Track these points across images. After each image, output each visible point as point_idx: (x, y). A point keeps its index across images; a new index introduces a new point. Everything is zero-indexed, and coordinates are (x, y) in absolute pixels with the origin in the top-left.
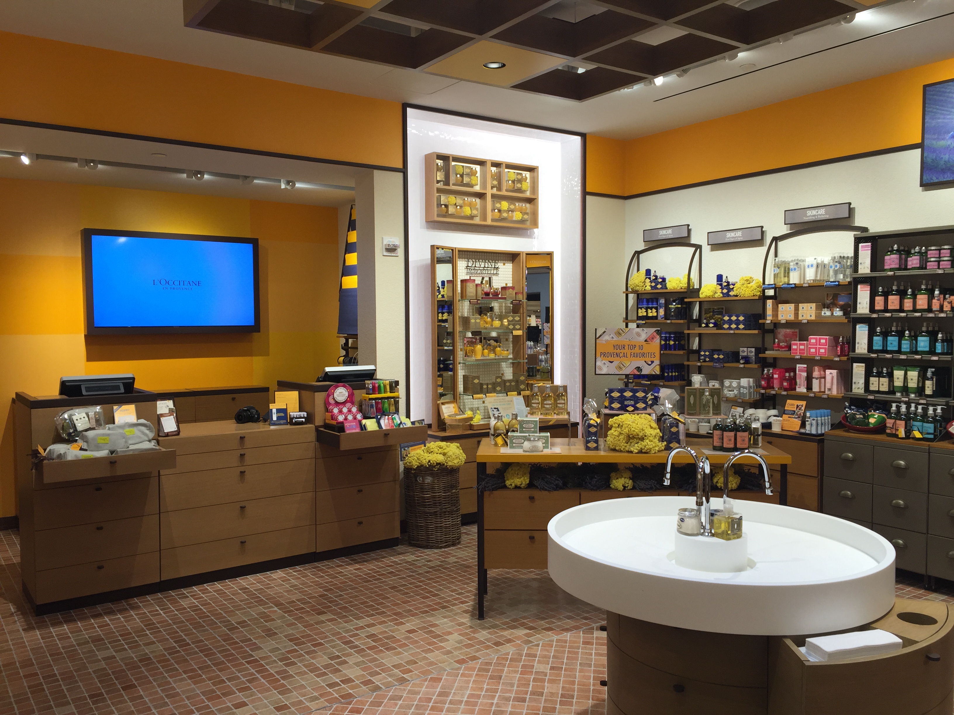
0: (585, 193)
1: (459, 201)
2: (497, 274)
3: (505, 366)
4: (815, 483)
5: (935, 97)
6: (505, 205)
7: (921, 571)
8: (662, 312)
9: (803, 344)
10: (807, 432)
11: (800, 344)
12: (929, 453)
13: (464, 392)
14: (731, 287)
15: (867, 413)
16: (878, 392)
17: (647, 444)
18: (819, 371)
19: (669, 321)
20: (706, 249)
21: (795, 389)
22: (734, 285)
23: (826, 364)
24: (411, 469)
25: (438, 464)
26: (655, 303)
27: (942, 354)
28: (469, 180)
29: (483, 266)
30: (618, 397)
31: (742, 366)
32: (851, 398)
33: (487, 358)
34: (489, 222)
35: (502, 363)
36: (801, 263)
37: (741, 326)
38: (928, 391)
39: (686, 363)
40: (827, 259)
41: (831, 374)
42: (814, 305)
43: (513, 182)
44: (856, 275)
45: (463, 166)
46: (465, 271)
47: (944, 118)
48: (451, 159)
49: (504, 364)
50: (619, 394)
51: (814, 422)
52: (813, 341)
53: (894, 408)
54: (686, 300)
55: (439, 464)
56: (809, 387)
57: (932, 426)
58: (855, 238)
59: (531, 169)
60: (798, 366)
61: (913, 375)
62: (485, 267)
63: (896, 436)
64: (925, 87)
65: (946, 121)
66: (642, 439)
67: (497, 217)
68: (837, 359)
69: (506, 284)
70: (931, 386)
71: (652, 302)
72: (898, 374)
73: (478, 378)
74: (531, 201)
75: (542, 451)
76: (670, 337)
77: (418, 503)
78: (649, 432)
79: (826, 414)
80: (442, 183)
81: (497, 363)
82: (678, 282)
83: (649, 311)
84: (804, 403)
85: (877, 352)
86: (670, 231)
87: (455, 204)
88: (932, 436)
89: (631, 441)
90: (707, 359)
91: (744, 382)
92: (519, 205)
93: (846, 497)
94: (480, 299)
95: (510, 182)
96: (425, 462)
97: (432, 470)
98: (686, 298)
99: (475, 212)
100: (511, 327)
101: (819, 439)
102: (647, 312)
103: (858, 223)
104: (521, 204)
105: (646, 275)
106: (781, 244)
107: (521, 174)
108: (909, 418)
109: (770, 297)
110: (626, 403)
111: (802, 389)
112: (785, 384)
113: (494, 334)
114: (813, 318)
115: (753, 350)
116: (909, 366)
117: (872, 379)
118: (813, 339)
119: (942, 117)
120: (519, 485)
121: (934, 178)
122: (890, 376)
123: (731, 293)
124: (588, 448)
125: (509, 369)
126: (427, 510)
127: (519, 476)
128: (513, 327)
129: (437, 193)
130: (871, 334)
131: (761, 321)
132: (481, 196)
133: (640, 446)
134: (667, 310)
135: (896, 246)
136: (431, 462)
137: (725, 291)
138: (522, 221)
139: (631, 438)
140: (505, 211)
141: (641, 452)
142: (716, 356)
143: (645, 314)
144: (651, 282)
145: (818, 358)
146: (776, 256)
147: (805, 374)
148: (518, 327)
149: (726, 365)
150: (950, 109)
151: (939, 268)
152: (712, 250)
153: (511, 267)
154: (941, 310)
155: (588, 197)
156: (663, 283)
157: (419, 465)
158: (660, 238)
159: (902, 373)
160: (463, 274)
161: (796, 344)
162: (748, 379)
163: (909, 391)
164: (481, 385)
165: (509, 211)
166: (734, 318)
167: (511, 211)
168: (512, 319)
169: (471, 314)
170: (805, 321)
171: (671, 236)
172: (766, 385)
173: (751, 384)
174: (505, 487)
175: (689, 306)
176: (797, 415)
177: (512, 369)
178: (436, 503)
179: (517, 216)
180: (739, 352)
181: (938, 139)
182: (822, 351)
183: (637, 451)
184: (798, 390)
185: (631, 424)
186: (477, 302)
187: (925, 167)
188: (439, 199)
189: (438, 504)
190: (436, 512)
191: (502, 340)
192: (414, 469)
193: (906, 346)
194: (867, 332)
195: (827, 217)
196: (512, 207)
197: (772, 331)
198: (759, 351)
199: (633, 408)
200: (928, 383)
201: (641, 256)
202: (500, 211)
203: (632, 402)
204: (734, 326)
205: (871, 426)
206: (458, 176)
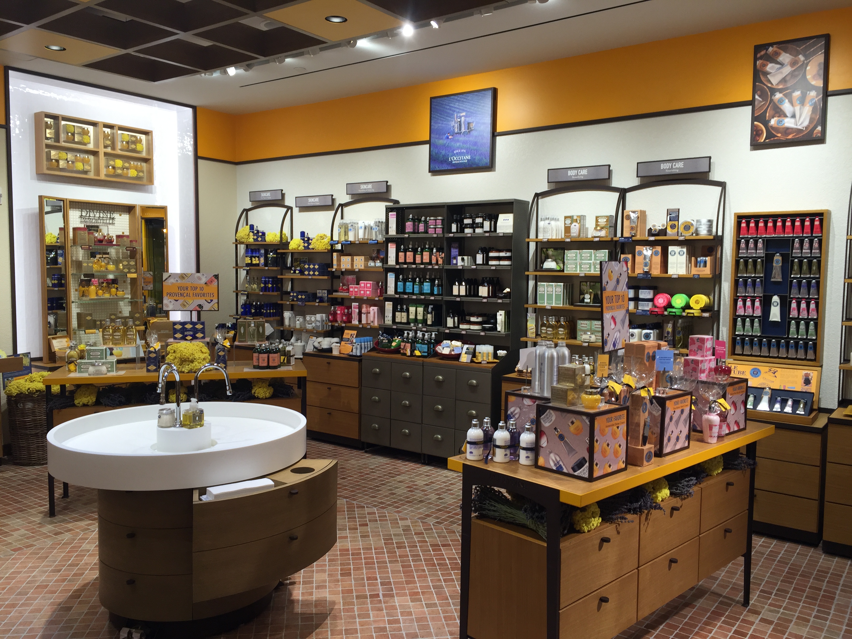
0: (197, 157)
1: (70, 156)
2: (113, 224)
3: (123, 305)
4: (356, 392)
5: (437, 107)
6: (119, 163)
7: (418, 450)
8: (262, 260)
9: (357, 288)
10: (354, 354)
11: (355, 288)
12: (423, 366)
13: (78, 328)
14: (310, 241)
15: (392, 339)
16: (401, 323)
17: (196, 365)
18: (367, 308)
19: (267, 268)
20: (296, 210)
21: (351, 322)
22: (312, 240)
23: (371, 303)
24: (12, 396)
25: (37, 391)
26: (257, 253)
27: (438, 295)
28: (81, 138)
29: (97, 215)
30: (180, 329)
31: (317, 304)
32: (385, 328)
33: (101, 297)
34: (102, 177)
35: (120, 302)
36: (356, 225)
37: (317, 273)
38: (429, 322)
39: (280, 302)
40: (372, 224)
41: (374, 310)
42: (363, 258)
43: (128, 142)
44: (387, 237)
45: (74, 126)
46: (79, 220)
47: (442, 124)
48: (60, 118)
49: (121, 303)
50: (180, 327)
51: (359, 347)
52: (362, 285)
53: (406, 335)
54: (278, 251)
55: (39, 391)
56: (360, 321)
57: (426, 346)
58: (386, 208)
59: (146, 133)
60: (353, 304)
61: (420, 310)
62: (100, 217)
63: (405, 354)
64: (431, 98)
65: (443, 125)
66: (192, 362)
67: (112, 173)
68: (377, 299)
69: (123, 233)
70: (431, 318)
71: (256, 252)
72: (412, 309)
73: (91, 315)
74: (147, 161)
75: (106, 374)
76: (269, 281)
77: (19, 426)
78: (198, 355)
79: (368, 340)
80: (53, 139)
81: (115, 302)
82: (274, 236)
83: (253, 259)
84: (355, 332)
85: (400, 293)
86: (268, 194)
87: (67, 160)
88: (426, 354)
89: (184, 363)
90: (295, 299)
91: (318, 316)
92: (134, 164)
93: (375, 401)
94: (93, 245)
95: (124, 143)
96: (24, 390)
97: (33, 397)
98: (279, 249)
99: (87, 168)
100: (126, 270)
101: (359, 359)
102: (251, 260)
103: (393, 197)
104: (136, 163)
105: (250, 229)
106: (345, 209)
107: (135, 137)
108: (414, 341)
109: (337, 251)
110: (186, 333)
111: (355, 322)
112: (344, 318)
113: (111, 277)
114: (363, 267)
115: (326, 291)
116: (419, 304)
117: (398, 314)
118: (362, 283)
119: (441, 122)
120: (86, 403)
121: (437, 167)
122: (408, 311)
123: (311, 247)
124: (148, 371)
125: (128, 307)
126: (28, 432)
127: (86, 396)
128: (127, 270)
129: (46, 148)
130: (397, 280)
131: (329, 269)
132: (95, 153)
133: (190, 367)
134: (266, 259)
135: (411, 215)
136: (31, 389)
137: (306, 245)
138: (138, 178)
139: (184, 361)
140: (119, 168)
141: (189, 372)
142: (300, 297)
143: (250, 262)
144: (254, 235)
145: (365, 298)
146: (342, 218)
147: (357, 310)
148: (133, 270)
149: (307, 303)
150: (445, 117)
151: (435, 233)
152: (300, 211)
153: (128, 218)
154: (437, 263)
155: (200, 161)
156: (263, 237)
157: (19, 393)
158: (262, 199)
159: (414, 308)
160: (77, 223)
161: (352, 288)
162: (321, 315)
163: (418, 322)
164: (95, 321)
165: (123, 168)
166: (312, 266)
167: (126, 169)
168: (127, 263)
169: (86, 258)
170: (357, 270)
171: (270, 198)
172: (332, 319)
173: (324, 319)
174: (74, 405)
175: (283, 256)
176: (350, 341)
177: (130, 307)
178: (37, 426)
179: (132, 173)
180: (316, 294)
181: (439, 139)
182: (368, 292)
183: (187, 371)
184: (353, 322)
185: (183, 350)
186: (89, 247)
187: (432, 159)
188: (48, 154)
189: (39, 426)
190: (37, 433)
191: (119, 282)
192: (14, 397)
193: (416, 290)
194: (394, 279)
195: (373, 191)
196: (127, 165)
197: (339, 277)
198: (330, 292)
199: (191, 338)
200: (429, 316)
201: (249, 213)
202: (114, 168)
203: (191, 333)
204: (311, 273)
205: (392, 348)
206: (70, 134)
